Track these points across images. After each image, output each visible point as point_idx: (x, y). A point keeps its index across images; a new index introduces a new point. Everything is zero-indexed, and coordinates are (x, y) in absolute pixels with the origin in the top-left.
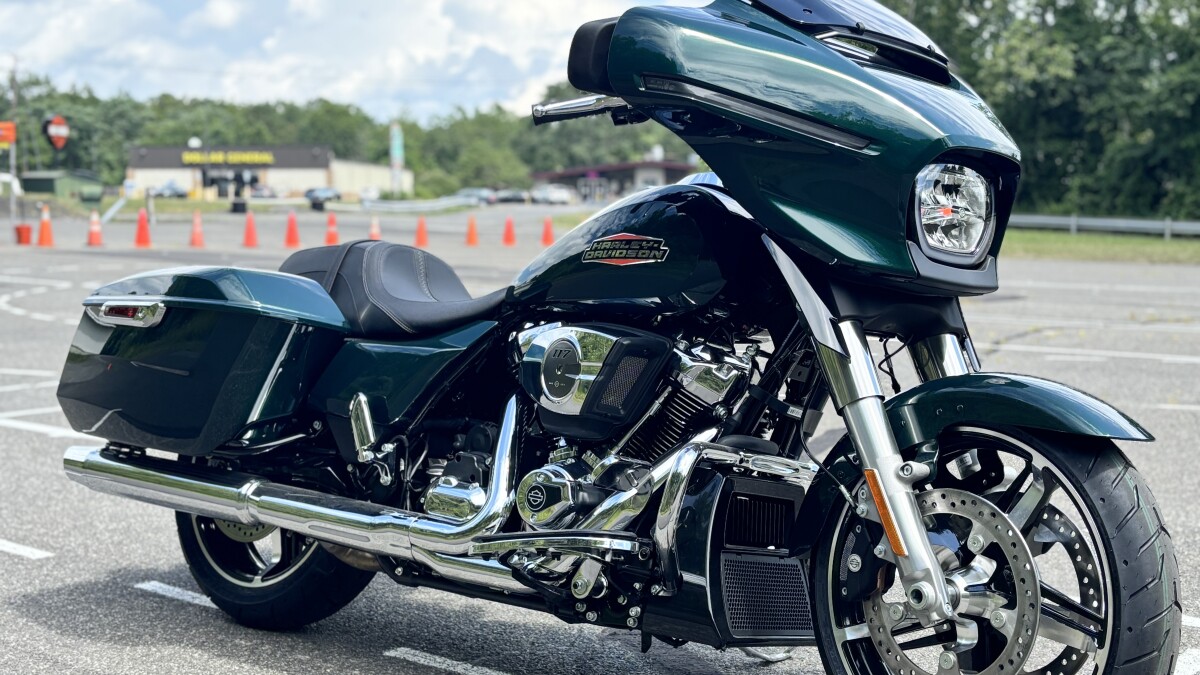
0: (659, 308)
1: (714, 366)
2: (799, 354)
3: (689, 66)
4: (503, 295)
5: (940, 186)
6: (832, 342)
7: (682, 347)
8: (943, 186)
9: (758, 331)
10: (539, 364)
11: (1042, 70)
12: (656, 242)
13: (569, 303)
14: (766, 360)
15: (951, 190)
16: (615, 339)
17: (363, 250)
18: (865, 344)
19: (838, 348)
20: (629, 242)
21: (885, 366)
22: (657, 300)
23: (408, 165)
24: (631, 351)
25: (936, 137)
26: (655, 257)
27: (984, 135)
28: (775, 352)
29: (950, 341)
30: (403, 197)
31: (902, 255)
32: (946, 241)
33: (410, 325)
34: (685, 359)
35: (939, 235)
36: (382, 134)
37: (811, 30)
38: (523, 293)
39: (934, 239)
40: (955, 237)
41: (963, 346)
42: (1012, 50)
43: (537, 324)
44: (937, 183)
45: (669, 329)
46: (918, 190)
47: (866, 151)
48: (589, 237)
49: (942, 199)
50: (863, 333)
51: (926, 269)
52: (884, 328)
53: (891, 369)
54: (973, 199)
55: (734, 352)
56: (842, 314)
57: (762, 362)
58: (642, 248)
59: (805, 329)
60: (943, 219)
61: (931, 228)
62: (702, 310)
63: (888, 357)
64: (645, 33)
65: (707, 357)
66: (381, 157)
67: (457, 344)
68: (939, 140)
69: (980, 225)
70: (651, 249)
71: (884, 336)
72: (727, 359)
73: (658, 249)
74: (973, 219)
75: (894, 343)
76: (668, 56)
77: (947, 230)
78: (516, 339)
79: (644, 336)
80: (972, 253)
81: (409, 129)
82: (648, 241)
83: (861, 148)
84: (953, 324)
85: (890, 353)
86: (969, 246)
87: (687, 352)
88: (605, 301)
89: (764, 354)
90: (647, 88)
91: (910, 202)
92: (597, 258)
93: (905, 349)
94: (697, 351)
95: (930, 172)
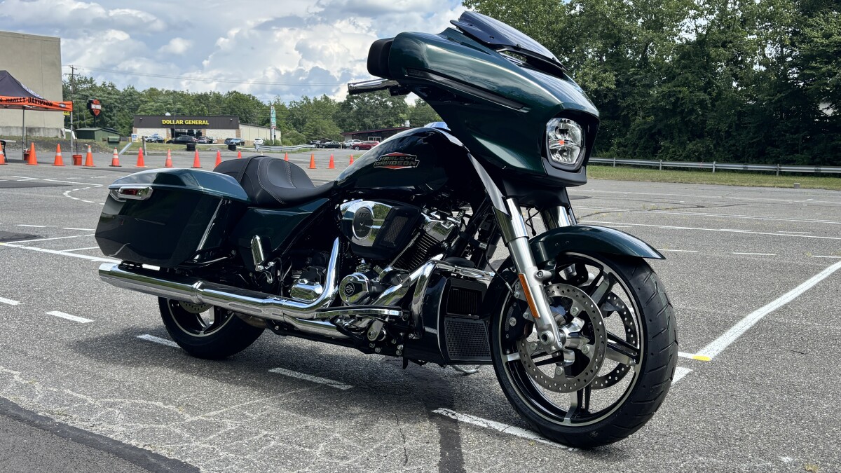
0: (414, 192)
1: (442, 222)
2: (486, 216)
3: (431, 65)
4: (332, 185)
5: (558, 130)
6: (503, 209)
7: (426, 212)
8: (560, 130)
9: (464, 205)
10: (351, 221)
11: (600, 85)
12: (412, 157)
13: (367, 189)
14: (468, 219)
15: (563, 132)
16: (391, 207)
17: (258, 161)
18: (520, 211)
19: (506, 212)
20: (398, 157)
21: (528, 222)
22: (413, 188)
23: (279, 127)
24: (398, 213)
25: (558, 103)
26: (412, 165)
27: (580, 103)
28: (473, 215)
29: (562, 210)
30: (276, 144)
31: (538, 164)
32: (561, 158)
33: (283, 200)
34: (427, 218)
35: (557, 155)
36: (266, 111)
37: (494, 47)
38: (342, 184)
39: (555, 157)
40: (565, 156)
41: (568, 213)
42: (585, 74)
43: (350, 200)
44: (557, 128)
45: (420, 203)
46: (547, 132)
47: (521, 110)
48: (377, 155)
49: (559, 136)
50: (518, 206)
51: (551, 172)
52: (529, 203)
53: (532, 224)
54: (574, 138)
55: (452, 215)
56: (508, 195)
57: (467, 220)
58: (405, 160)
59: (489, 202)
60: (560, 146)
61: (554, 151)
62: (436, 193)
63: (530, 218)
64: (409, 47)
65: (439, 217)
66: (265, 123)
67: (307, 211)
68: (558, 105)
69: (578, 151)
70: (410, 160)
71: (529, 207)
72: (448, 218)
73: (414, 161)
74: (575, 147)
75: (533, 211)
76: (420, 59)
77: (561, 152)
78: (339, 207)
79: (406, 206)
80: (574, 164)
81: (280, 108)
82: (409, 157)
83: (519, 109)
84: (563, 201)
85: (531, 215)
86: (572, 161)
87: (428, 214)
88: (385, 188)
89: (467, 216)
90: (409, 75)
91: (543, 138)
92: (382, 165)
93: (539, 214)
94: (433, 214)
95: (553, 123)
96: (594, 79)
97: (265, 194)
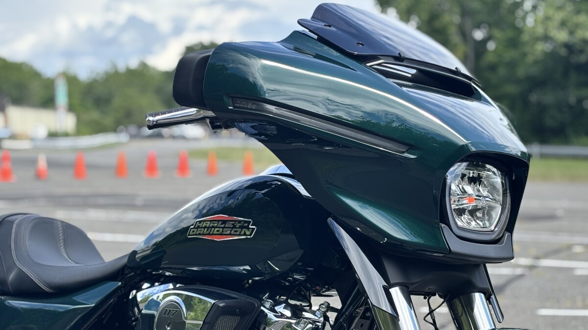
0: (250, 274)
1: (294, 321)
2: (361, 310)
3: (267, 87)
4: (126, 260)
5: (466, 178)
6: (385, 306)
7: (268, 305)
8: (469, 178)
9: (328, 290)
10: (153, 316)
11: (571, 33)
12: (246, 222)
13: (179, 269)
14: (335, 314)
15: (474, 180)
16: (213, 301)
17: (12, 222)
18: (409, 301)
19: (389, 310)
20: (224, 222)
21: (429, 318)
22: (248, 268)
23: (71, 108)
24: (225, 311)
25: (461, 144)
26: (245, 234)
27: (500, 141)
28: (342, 308)
29: (478, 299)
30: (66, 135)
31: (438, 236)
32: (473, 223)
33: (50, 286)
34: (271, 315)
35: (466, 217)
36: (49, 85)
37: (362, 59)
38: (144, 258)
39: (463, 222)
40: (478, 218)
41: (488, 298)
42: (547, 19)
43: (152, 285)
44: (463, 176)
45: (257, 291)
46: (448, 181)
47: (406, 155)
48: (197, 212)
49: (469, 189)
50: (408, 294)
51: (457, 246)
52: (427, 290)
53: (434, 320)
54: (493, 188)
55: (310, 306)
56: (392, 282)
57: (332, 316)
58: (234, 227)
59: (362, 293)
60: (467, 204)
61: (460, 212)
62: (284, 275)
63: (431, 312)
64: (233, 62)
65: (288, 313)
66: (48, 102)
67: (88, 301)
68: (463, 145)
69: (499, 209)
70: (242, 227)
71: (428, 295)
72: (306, 315)
73: (248, 228)
74: (493, 204)
75: (436, 300)
76: (251, 79)
77: (473, 212)
78: (135, 297)
79: (241, 298)
80: (492, 231)
81: (72, 81)
82: (240, 222)
83: (403, 152)
84: (480, 285)
85: (433, 308)
86: (491, 225)
87: (272, 310)
88: (206, 268)
89: (333, 310)
90: (235, 107)
91: (443, 186)
92: (199, 234)
93: (445, 304)
94: (280, 309)
95: (459, 168)
96: (563, 24)
97: (22, 276)
